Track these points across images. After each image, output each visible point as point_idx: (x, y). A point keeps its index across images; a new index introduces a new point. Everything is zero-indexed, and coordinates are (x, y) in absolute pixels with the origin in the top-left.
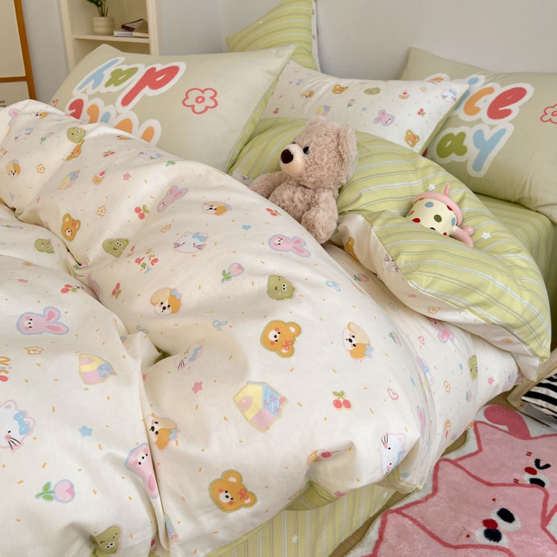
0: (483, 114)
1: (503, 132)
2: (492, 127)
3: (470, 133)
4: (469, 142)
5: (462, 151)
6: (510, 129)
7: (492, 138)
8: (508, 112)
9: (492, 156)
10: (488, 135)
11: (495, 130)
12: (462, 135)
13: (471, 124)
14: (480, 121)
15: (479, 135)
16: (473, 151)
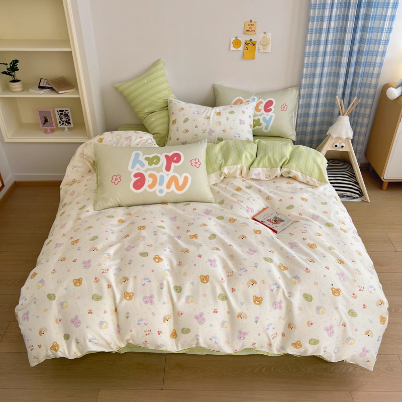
0: (263, 111)
1: (272, 116)
2: (268, 115)
3: (261, 118)
4: (261, 121)
5: (260, 125)
6: (274, 115)
7: (269, 119)
8: (271, 110)
9: (271, 124)
10: (268, 118)
11: (269, 116)
12: (259, 120)
13: (261, 115)
14: (263, 114)
15: (264, 118)
16: (264, 124)
